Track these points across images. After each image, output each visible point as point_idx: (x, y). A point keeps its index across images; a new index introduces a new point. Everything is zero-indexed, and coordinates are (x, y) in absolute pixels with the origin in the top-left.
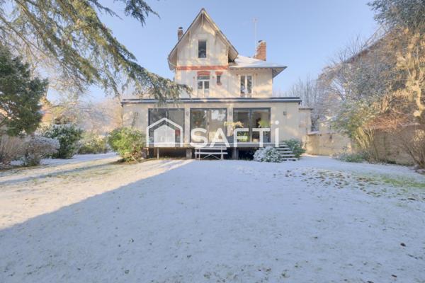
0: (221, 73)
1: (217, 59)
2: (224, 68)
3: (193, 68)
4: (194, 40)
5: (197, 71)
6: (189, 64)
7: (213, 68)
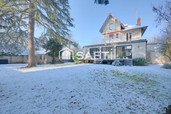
0: (118, 34)
1: (117, 29)
2: (119, 32)
3: (108, 34)
4: (108, 24)
5: (109, 35)
6: (107, 32)
7: (115, 32)
